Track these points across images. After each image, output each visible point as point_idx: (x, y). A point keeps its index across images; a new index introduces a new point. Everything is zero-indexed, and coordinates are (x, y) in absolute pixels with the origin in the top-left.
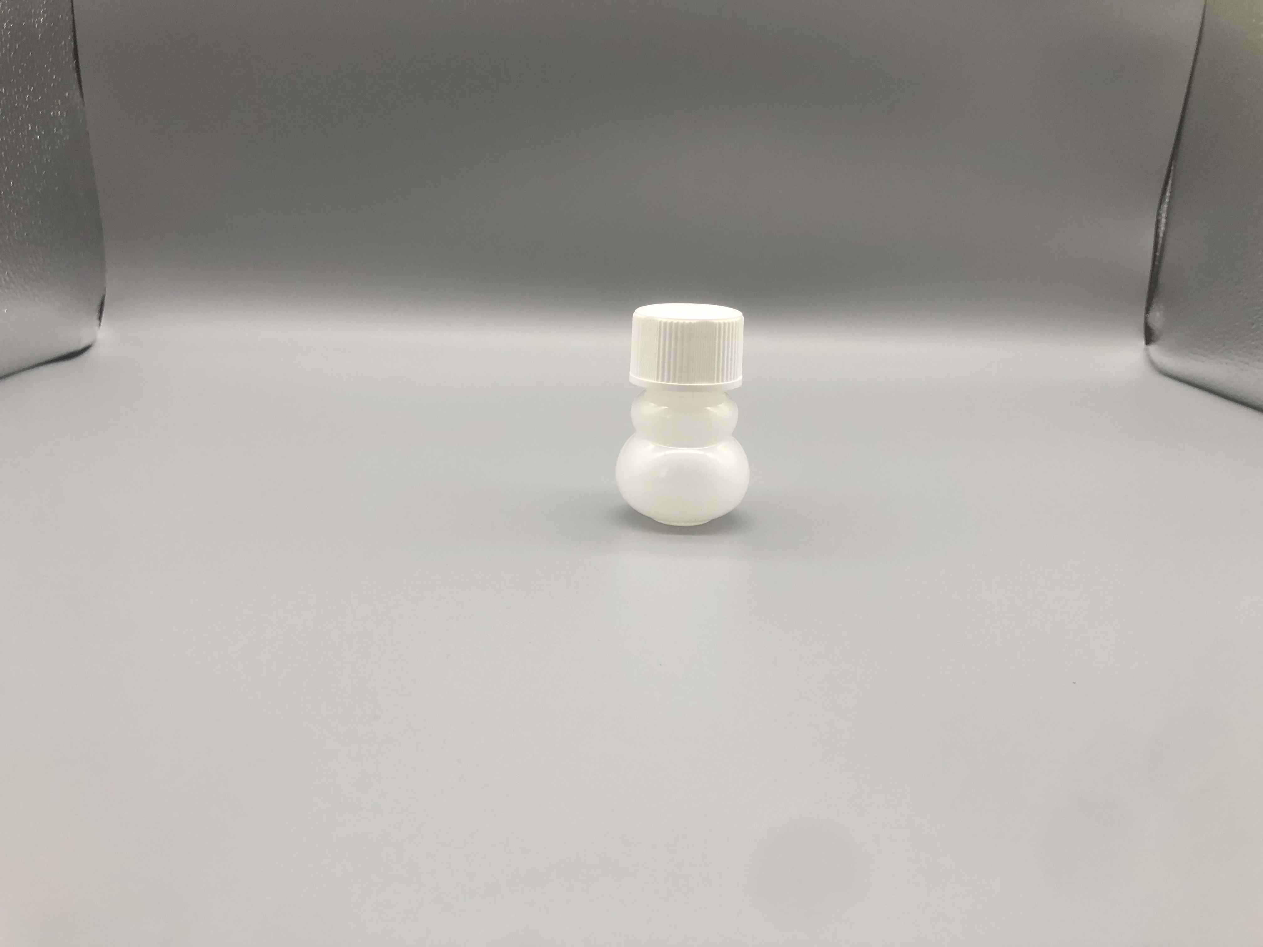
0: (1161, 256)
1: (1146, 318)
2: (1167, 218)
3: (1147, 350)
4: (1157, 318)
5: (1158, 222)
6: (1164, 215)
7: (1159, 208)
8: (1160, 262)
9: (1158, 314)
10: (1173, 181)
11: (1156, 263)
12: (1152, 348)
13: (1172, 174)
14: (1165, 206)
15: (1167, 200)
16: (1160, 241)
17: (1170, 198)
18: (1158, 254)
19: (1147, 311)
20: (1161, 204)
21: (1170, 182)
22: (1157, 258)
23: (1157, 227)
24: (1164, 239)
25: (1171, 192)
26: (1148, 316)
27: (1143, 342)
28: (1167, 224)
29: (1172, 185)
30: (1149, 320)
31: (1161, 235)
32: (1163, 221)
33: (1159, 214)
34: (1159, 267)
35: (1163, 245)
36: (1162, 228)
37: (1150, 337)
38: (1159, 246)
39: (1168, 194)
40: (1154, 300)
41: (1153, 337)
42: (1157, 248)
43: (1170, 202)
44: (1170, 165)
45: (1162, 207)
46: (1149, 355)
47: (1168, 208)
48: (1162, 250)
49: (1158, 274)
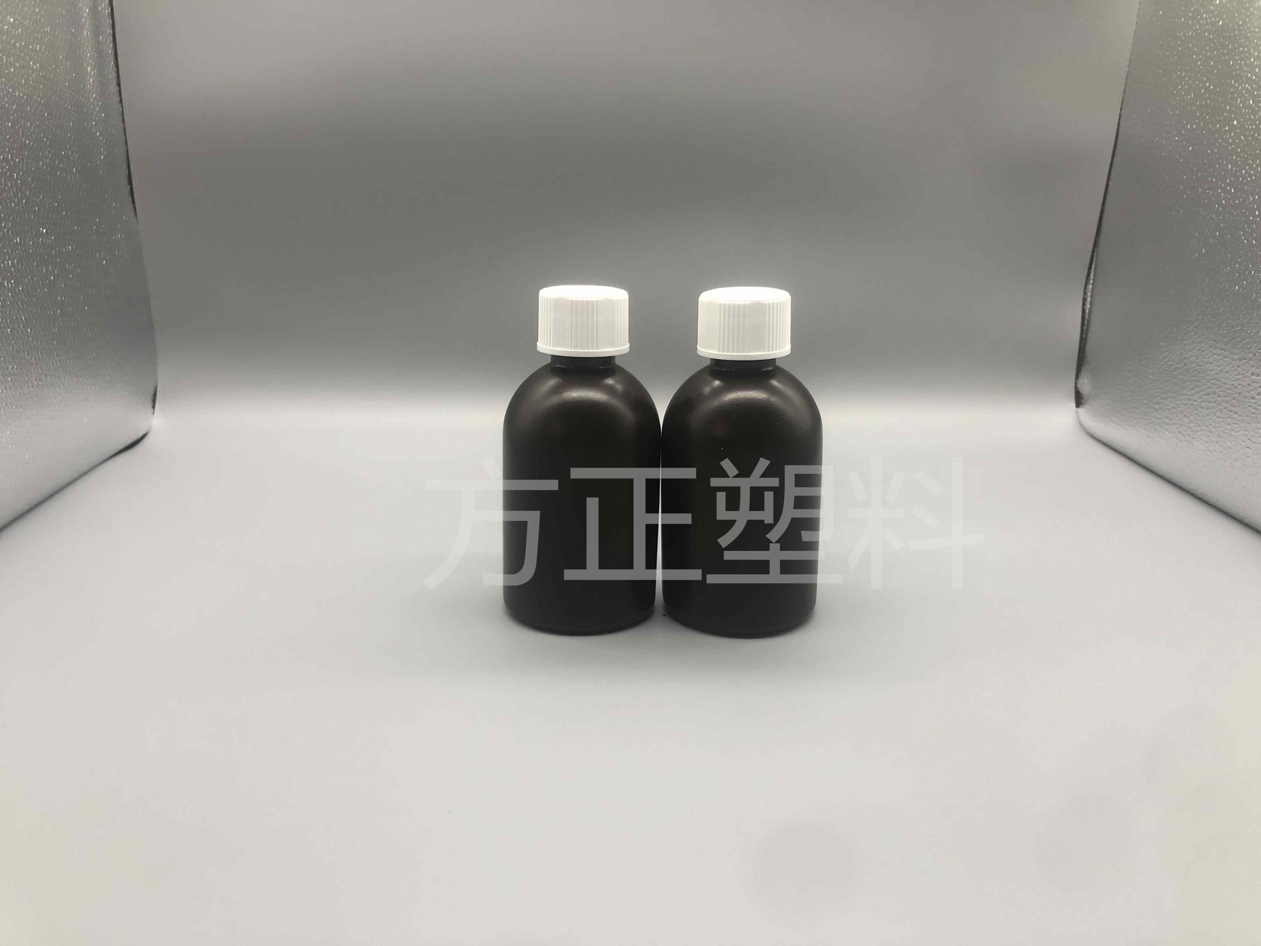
0: (1087, 330)
1: (1076, 383)
2: (1091, 297)
3: (1077, 412)
4: (1085, 385)
5: (1084, 300)
6: (1089, 294)
7: (1085, 289)
8: (1087, 335)
9: (1086, 381)
10: (1096, 265)
11: (1084, 336)
12: (1081, 410)
13: (1095, 258)
14: (1090, 286)
15: (1091, 281)
16: (1087, 317)
17: (1094, 280)
18: (1085, 328)
19: (1077, 378)
20: (1086, 285)
21: (1093, 266)
22: (1085, 331)
23: (1084, 304)
24: (1089, 316)
25: (1094, 275)
26: (1078, 382)
27: (1074, 405)
28: (1091, 304)
29: (1095, 269)
30: (1079, 386)
31: (1087, 311)
32: (1089, 299)
33: (1085, 293)
34: (1086, 339)
35: (1088, 321)
36: (1088, 306)
37: (1079, 400)
38: (1086, 321)
39: (1092, 277)
40: (1083, 368)
41: (1082, 401)
42: (1084, 323)
43: (1093, 283)
44: (1093, 252)
45: (1087, 288)
46: (1078, 417)
47: (1092, 289)
48: (1088, 325)
49: (1085, 345)
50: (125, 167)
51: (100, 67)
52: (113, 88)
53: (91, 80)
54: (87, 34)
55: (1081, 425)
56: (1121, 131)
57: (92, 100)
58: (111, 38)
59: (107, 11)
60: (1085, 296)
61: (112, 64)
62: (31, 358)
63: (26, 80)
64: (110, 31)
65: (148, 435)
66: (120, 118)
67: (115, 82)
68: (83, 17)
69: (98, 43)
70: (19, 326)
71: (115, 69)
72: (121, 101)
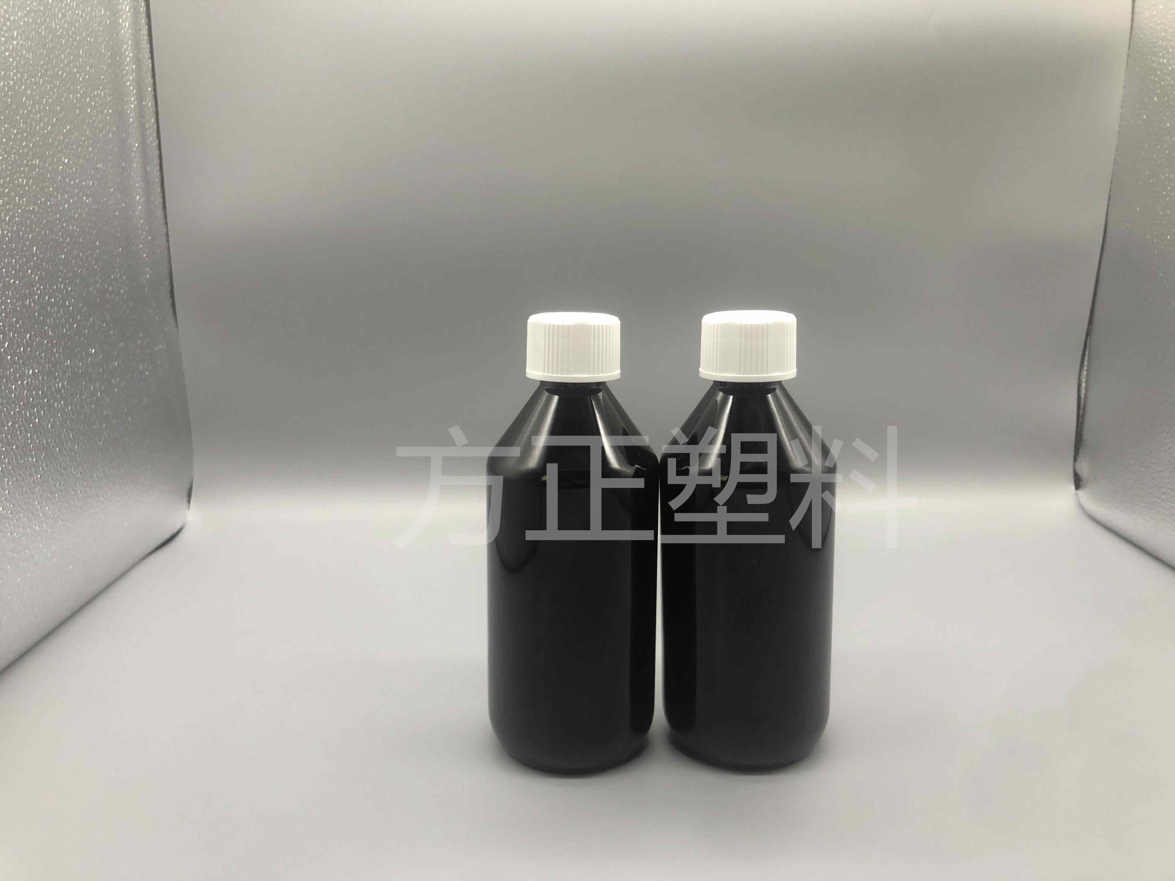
0: (1084, 415)
1: (1074, 466)
2: (1086, 383)
3: (1076, 494)
4: (1084, 468)
5: (1079, 386)
6: (1084, 380)
7: (1080, 375)
8: (1083, 420)
9: (1084, 464)
10: (1089, 353)
11: (1080, 419)
12: (1080, 493)
13: (1088, 346)
14: (1084, 373)
15: (1085, 368)
16: (1082, 401)
17: (1088, 367)
18: (1081, 412)
19: (1075, 460)
20: (1080, 372)
21: (1087, 353)
22: (1081, 415)
23: (1079, 390)
24: (1085, 400)
25: (1088, 362)
26: (1076, 465)
27: (1073, 488)
28: (1086, 389)
29: (1089, 355)
30: (1077, 468)
31: (1083, 396)
32: (1084, 385)
33: (1080, 380)
34: (1082, 423)
35: (1084, 405)
36: (1083, 391)
37: (1078, 482)
38: (1082, 405)
39: (1086, 363)
40: (1080, 451)
41: (1081, 483)
42: (1080, 407)
43: (1087, 371)
44: (1086, 340)
45: (1082, 373)
46: (1078, 499)
47: (1087, 376)
48: (1084, 409)
49: (1081, 429)
50: (168, 282)
51: (147, 194)
52: (159, 213)
53: (140, 207)
54: (136, 166)
55: (1082, 508)
56: (1110, 227)
57: (140, 225)
58: (158, 168)
59: (155, 144)
60: (1081, 383)
61: (159, 190)
62: (78, 473)
63: (80, 215)
64: (157, 161)
65: (183, 531)
66: (165, 238)
67: (161, 206)
68: (132, 151)
69: (146, 173)
70: (67, 443)
71: (161, 195)
72: (166, 224)
